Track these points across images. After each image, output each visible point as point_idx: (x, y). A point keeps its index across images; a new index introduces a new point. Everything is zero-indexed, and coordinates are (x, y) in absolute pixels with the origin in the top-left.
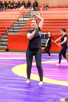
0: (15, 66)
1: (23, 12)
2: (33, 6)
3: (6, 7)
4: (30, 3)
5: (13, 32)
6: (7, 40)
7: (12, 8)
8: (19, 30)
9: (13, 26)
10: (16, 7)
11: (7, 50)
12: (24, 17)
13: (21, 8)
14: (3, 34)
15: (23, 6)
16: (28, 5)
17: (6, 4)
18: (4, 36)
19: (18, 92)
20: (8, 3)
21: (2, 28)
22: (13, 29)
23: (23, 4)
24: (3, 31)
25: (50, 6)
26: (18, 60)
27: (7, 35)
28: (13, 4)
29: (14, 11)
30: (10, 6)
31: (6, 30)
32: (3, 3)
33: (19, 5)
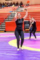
0: (10, 40)
1: (14, 8)
2: (20, 5)
3: (4, 6)
4: (18, 3)
5: (9, 20)
6: (5, 25)
7: (7, 6)
8: (12, 19)
9: (8, 17)
10: (10, 6)
11: (5, 31)
13: (13, 6)
14: (2, 22)
16: (17, 4)
17: (4, 4)
18: (3, 23)
19: (13, 56)
21: (2, 18)
22: (8, 19)
23: (14, 4)
24: (2, 20)
25: (30, 4)
26: (12, 37)
27: (5, 22)
28: (8, 4)
29: (9, 8)
30: (6, 5)
31: (4, 20)
32: (2, 3)
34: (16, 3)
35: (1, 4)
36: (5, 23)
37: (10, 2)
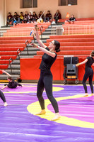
2: (55, 18)
3: (17, 20)
4: (50, 14)
5: (28, 55)
6: (19, 66)
7: (25, 22)
8: (36, 52)
9: (27, 47)
10: (31, 20)
12: (42, 34)
14: (13, 59)
17: (17, 16)
18: (15, 61)
22: (28, 51)
24: (13, 54)
25: (79, 17)
27: (19, 59)
28: (26, 16)
29: (28, 25)
31: (18, 53)
36: (19, 61)
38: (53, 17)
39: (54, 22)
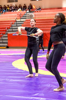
0: (15, 60)
1: (20, 14)
3: (5, 10)
4: (26, 6)
5: (12, 31)
6: (7, 38)
7: (10, 11)
9: (12, 26)
10: (14, 10)
11: (8, 47)
12: (21, 18)
15: (20, 9)
17: (5, 8)
18: (5, 35)
20: (7, 6)
21: (2, 28)
23: (20, 7)
24: (3, 31)
25: (43, 8)
26: (17, 55)
27: (7, 34)
28: (11, 7)
29: (12, 13)
30: (8, 9)
31: (6, 30)
32: (3, 6)
33: (16, 8)
34: (23, 6)
35: (2, 8)
36: (7, 35)
37: (14, 4)
38: (27, 8)
39: (28, 11)
